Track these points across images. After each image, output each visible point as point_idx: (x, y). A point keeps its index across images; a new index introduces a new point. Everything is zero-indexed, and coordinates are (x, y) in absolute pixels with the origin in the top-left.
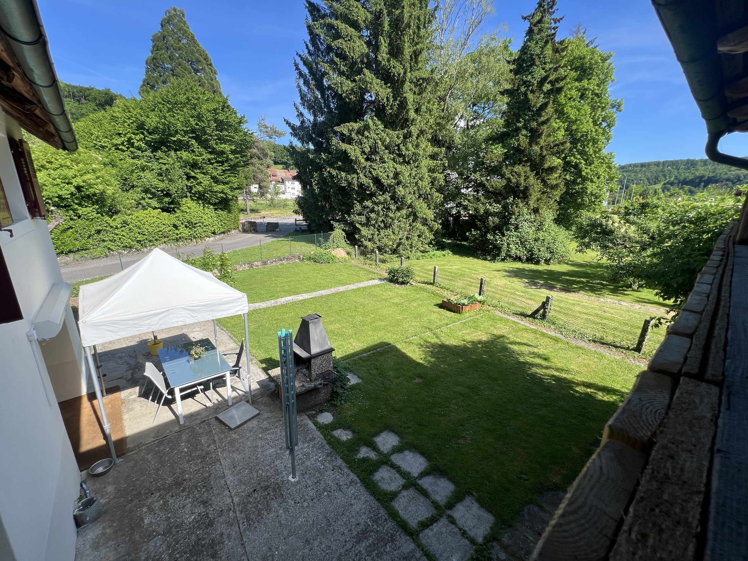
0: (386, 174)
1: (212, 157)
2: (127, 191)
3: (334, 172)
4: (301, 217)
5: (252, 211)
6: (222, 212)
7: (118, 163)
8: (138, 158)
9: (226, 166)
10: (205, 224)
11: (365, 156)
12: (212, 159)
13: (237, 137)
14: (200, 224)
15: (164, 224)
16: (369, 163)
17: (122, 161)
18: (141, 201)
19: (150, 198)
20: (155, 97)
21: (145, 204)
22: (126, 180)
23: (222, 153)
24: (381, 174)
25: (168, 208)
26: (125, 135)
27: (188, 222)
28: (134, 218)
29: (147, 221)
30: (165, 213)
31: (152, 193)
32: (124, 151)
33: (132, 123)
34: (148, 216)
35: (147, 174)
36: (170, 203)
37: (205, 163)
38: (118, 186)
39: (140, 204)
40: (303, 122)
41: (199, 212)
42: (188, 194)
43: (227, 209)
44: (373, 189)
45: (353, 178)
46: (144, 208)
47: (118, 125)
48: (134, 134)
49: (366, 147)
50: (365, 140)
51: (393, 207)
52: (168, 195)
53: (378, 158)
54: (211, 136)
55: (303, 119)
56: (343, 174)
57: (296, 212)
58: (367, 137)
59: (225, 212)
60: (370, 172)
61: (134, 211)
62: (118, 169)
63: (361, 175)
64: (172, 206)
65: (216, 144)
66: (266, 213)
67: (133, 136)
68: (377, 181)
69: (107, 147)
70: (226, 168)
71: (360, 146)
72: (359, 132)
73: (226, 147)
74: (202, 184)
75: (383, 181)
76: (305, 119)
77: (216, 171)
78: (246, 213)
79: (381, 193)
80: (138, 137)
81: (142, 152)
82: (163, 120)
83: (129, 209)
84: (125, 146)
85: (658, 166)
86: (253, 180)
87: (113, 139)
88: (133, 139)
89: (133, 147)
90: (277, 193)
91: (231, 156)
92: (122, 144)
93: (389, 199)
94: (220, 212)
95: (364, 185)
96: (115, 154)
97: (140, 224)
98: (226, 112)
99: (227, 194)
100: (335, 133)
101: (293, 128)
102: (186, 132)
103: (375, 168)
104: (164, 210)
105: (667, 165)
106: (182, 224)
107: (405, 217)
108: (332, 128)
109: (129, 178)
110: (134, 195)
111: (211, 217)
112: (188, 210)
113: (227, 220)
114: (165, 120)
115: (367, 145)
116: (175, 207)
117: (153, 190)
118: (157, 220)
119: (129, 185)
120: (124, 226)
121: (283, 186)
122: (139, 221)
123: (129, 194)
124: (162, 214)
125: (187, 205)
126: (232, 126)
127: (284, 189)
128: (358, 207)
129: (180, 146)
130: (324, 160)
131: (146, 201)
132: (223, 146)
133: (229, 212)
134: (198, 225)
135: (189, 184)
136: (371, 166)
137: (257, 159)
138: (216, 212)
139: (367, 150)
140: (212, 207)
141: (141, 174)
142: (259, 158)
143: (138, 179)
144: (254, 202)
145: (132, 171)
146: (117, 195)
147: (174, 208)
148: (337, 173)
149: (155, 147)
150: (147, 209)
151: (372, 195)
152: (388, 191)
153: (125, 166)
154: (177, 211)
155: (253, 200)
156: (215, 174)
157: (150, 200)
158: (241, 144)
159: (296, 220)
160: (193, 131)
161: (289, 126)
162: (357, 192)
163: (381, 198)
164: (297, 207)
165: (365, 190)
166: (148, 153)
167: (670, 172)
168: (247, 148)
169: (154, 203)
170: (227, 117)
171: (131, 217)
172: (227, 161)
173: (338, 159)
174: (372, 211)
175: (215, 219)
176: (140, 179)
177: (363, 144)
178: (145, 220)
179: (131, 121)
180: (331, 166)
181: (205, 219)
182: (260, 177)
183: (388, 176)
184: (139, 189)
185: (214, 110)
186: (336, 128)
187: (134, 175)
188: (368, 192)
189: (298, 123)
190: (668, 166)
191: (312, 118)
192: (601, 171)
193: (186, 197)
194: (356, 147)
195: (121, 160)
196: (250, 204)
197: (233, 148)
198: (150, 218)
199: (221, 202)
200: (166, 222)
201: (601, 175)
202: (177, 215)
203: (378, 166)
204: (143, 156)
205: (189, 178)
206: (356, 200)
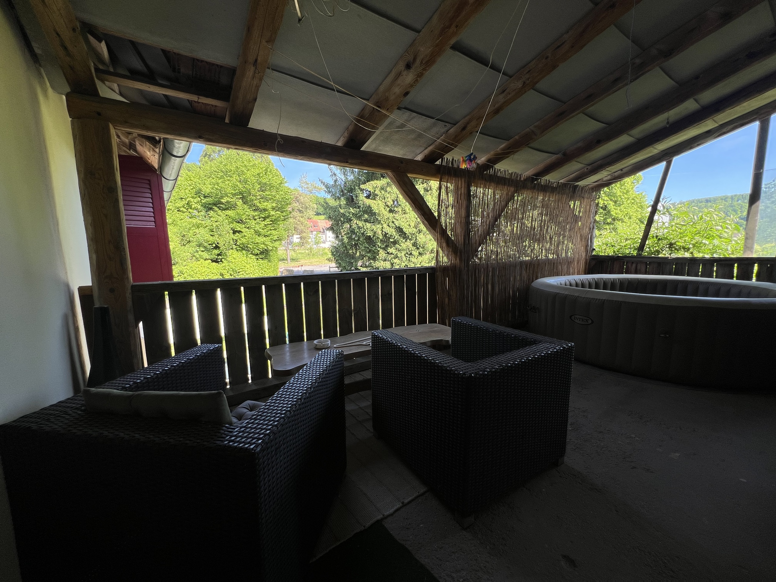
0: (408, 223)
1: (256, 214)
2: (184, 245)
3: (360, 224)
4: (334, 265)
5: (293, 260)
6: (263, 261)
7: (179, 222)
8: (195, 217)
9: (268, 221)
10: (247, 272)
11: (388, 209)
12: (256, 215)
13: (277, 196)
14: (243, 272)
15: (213, 273)
16: (391, 215)
17: (182, 221)
18: (195, 254)
19: (203, 251)
20: (211, 167)
21: (198, 256)
22: (184, 236)
23: (265, 210)
24: (403, 224)
25: (217, 259)
26: (186, 199)
27: (233, 271)
28: (188, 268)
29: (199, 271)
30: (214, 263)
31: (205, 247)
32: (184, 212)
33: (192, 189)
34: (200, 266)
35: (202, 231)
36: (218, 255)
37: (249, 219)
38: (178, 242)
39: (194, 256)
40: (336, 181)
41: (243, 262)
42: (234, 247)
43: (267, 259)
44: (396, 237)
45: (377, 228)
46: (197, 259)
47: (181, 191)
48: (193, 197)
49: (389, 201)
50: (388, 195)
51: (415, 253)
52: (217, 247)
53: (400, 210)
54: (255, 196)
55: (336, 178)
56: (368, 225)
57: (329, 260)
58: (389, 193)
59: (266, 261)
60: (393, 222)
61: (189, 263)
62: (179, 227)
63: (385, 226)
64: (220, 257)
65: (260, 203)
66: (306, 261)
67: (192, 200)
68: (400, 230)
69: (171, 210)
70: (268, 223)
71: (383, 200)
72: (382, 189)
73: (268, 205)
74: (246, 237)
75: (405, 230)
76: (338, 178)
77: (260, 226)
78: (287, 262)
79: (404, 241)
80: (196, 201)
81: (198, 212)
82: (216, 187)
83: (185, 261)
84: (185, 208)
85: (726, 201)
86: (294, 232)
87: (177, 203)
88: (192, 202)
89: (191, 208)
90: (317, 243)
91: (272, 213)
92: (183, 207)
93: (411, 246)
94: (261, 261)
95: (388, 234)
96: (177, 215)
97: (193, 273)
98: (269, 175)
99: (268, 245)
100: (362, 190)
101: (327, 187)
102: (234, 195)
103: (397, 218)
104: (213, 261)
105: (736, 199)
106: (228, 272)
107: (427, 262)
108: (359, 186)
109: (186, 235)
110: (190, 249)
111: (253, 266)
112: (233, 261)
113: (267, 269)
114: (218, 186)
115: (389, 199)
116: (223, 258)
117: (205, 244)
118: (207, 270)
119: (186, 241)
120: (180, 276)
121: (324, 236)
122: (192, 271)
123: (186, 248)
124: (211, 264)
125: (233, 256)
126: (274, 187)
127: (324, 239)
128: (382, 254)
129: (229, 207)
130: (353, 214)
131: (199, 253)
132: (265, 204)
133: (269, 261)
134: (241, 273)
135: (235, 238)
136: (394, 217)
137: (298, 212)
138: (257, 261)
139: (390, 203)
140: (254, 257)
141: (197, 231)
142: (300, 211)
143: (194, 235)
144: (294, 251)
145: (190, 229)
146: (177, 249)
147: (221, 259)
148: (363, 224)
149: (208, 208)
150: (199, 260)
151: (395, 243)
152: (409, 239)
153: (184, 224)
154: (224, 262)
155: (294, 250)
156: (257, 228)
157: (202, 253)
158: (281, 202)
159: (330, 268)
160: (241, 193)
161: (324, 185)
162: (381, 240)
163: (404, 246)
164: (330, 255)
165: (389, 238)
166: (203, 213)
167: (741, 207)
168: (287, 204)
169: (205, 255)
170: (270, 179)
171: (186, 267)
172: (268, 217)
173: (365, 212)
174: (396, 257)
175: (257, 268)
176: (196, 235)
177: (386, 199)
178: (197, 270)
179: (191, 188)
180: (359, 218)
181: (248, 268)
182: (300, 228)
183: (409, 225)
184: (194, 244)
185: (258, 174)
186: (362, 186)
187: (191, 232)
188: (391, 240)
189: (332, 183)
190: (738, 201)
191: (343, 177)
192: (631, 211)
193: (232, 249)
194: (380, 202)
195: (182, 219)
196: (291, 254)
197: (274, 205)
198: (201, 268)
199: (262, 253)
200: (215, 271)
201: (632, 215)
202: (224, 265)
203: (400, 216)
204: (199, 216)
205: (235, 232)
206: (380, 248)
